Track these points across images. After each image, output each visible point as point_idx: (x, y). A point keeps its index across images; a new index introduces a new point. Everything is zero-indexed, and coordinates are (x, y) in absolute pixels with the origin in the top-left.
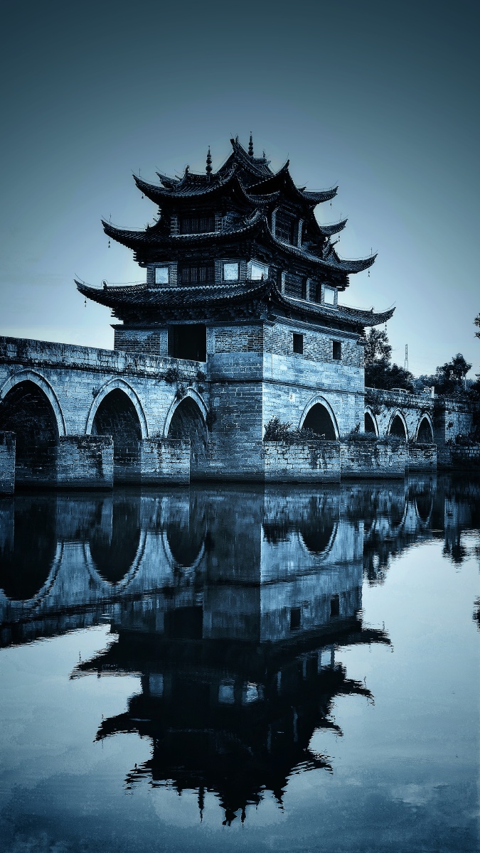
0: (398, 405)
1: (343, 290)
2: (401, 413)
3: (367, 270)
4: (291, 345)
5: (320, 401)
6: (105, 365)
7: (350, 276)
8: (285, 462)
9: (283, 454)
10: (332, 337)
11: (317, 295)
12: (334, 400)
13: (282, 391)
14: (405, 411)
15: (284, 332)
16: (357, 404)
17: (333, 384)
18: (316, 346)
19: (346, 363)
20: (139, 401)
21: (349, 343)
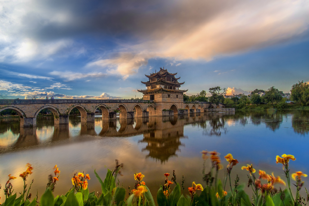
3: (184, 84)
5: (174, 104)
6: (135, 102)
8: (165, 114)
10: (176, 95)
11: (174, 89)
12: (177, 104)
13: (166, 104)
14: (195, 104)
15: (166, 95)
16: (182, 104)
17: (177, 102)
18: (173, 96)
19: (179, 98)
20: (141, 106)
21: (180, 95)
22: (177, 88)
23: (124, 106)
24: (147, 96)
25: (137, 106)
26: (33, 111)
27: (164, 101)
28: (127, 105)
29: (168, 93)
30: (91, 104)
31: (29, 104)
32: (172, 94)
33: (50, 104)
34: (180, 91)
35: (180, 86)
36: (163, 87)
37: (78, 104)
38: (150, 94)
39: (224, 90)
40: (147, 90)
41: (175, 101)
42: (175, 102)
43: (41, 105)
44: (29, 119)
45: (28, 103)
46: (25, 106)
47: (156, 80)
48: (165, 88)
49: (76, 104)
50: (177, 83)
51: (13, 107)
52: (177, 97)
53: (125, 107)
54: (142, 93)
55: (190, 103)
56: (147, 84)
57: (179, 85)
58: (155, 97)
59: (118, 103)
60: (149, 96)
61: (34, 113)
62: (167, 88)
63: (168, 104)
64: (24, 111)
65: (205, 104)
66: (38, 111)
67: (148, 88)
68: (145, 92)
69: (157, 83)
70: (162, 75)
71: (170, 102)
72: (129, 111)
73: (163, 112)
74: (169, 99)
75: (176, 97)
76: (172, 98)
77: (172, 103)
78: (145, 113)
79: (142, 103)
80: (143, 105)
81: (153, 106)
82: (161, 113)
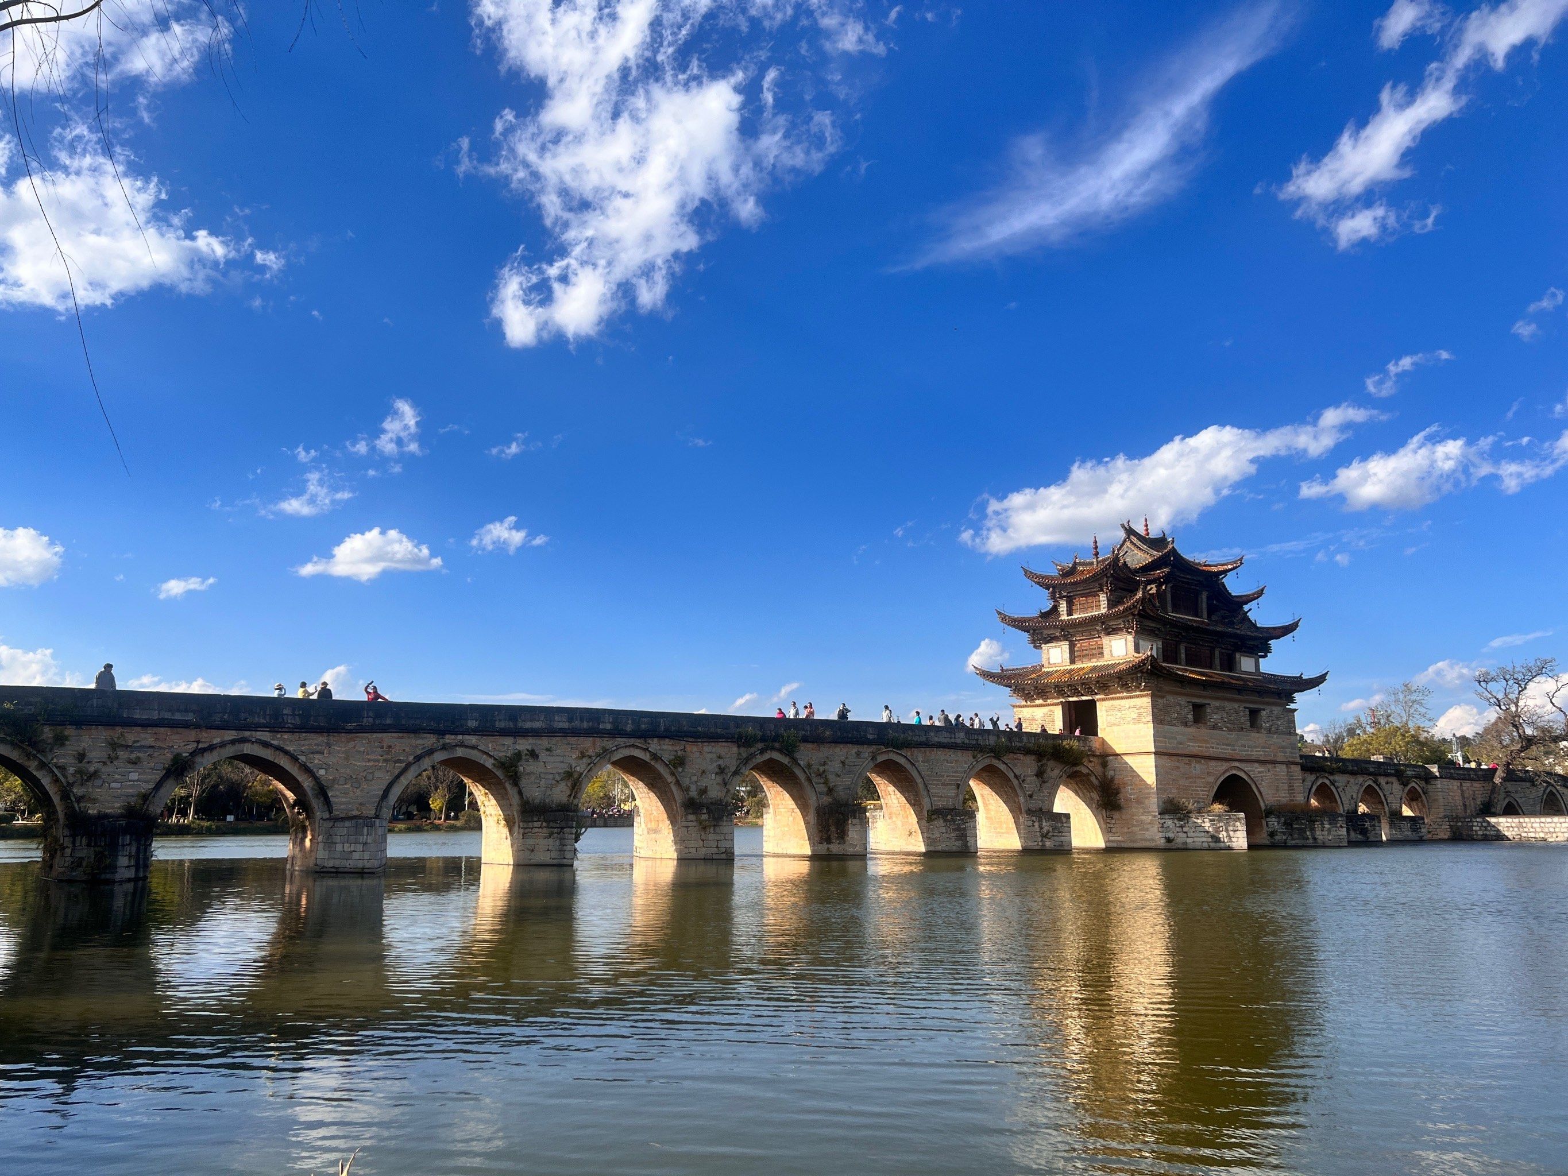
0: (1370, 774)
1: (1265, 656)
2: (1374, 782)
3: (1291, 634)
4: (1190, 716)
5: (1234, 772)
6: (974, 742)
7: (1272, 642)
8: (1185, 835)
9: (1182, 827)
10: (1248, 705)
11: (1230, 664)
12: (1255, 770)
13: (1182, 764)
14: (1382, 780)
15: (1182, 704)
16: (1289, 775)
17: (1255, 754)
18: (1225, 715)
19: (1269, 731)
20: (1016, 776)
21: (1271, 711)
22: (1246, 664)
23: (908, 766)
25: (988, 774)
26: (370, 777)
27: (1170, 748)
28: (928, 761)
29: (1188, 690)
30: (707, 748)
31: (350, 732)
32: (1217, 704)
33: (467, 737)
34: (1272, 679)
35: (1266, 650)
37: (632, 741)
38: (1065, 694)
40: (1039, 673)
42: (1243, 754)
43: (420, 742)
44: (347, 824)
45: (349, 726)
46: (329, 745)
47: (1103, 603)
49: (620, 741)
50: (1242, 630)
51: (266, 745)
52: (1252, 726)
53: (914, 773)
56: (1040, 630)
57: (1258, 643)
58: (1103, 718)
59: (870, 743)
60: (1057, 710)
61: (378, 789)
62: (1183, 656)
63: (1197, 768)
64: (322, 772)
66: (398, 777)
68: (1026, 685)
69: (1107, 626)
70: (1136, 570)
71: (1212, 751)
72: (940, 804)
73: (1169, 823)
74: (1203, 732)
75: (1244, 718)
76: (1221, 729)
77: (1225, 765)
78: (1040, 821)
79: (1021, 757)
80: (1026, 767)
81: (1093, 779)
82: (1155, 829)
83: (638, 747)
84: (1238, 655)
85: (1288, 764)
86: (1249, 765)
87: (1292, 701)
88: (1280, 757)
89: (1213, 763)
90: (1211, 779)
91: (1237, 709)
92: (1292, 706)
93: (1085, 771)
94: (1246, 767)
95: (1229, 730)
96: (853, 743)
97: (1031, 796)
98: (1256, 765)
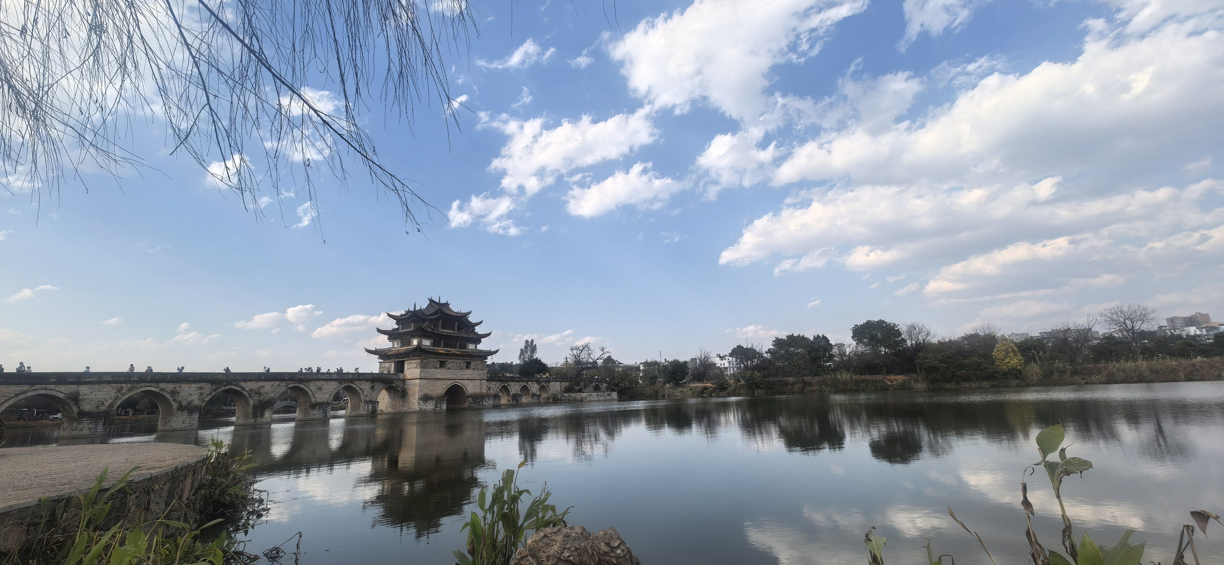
1: (479, 344)
4: (438, 365)
5: (456, 383)
7: (482, 339)
10: (467, 361)
11: (465, 347)
13: (432, 382)
14: (530, 383)
15: (436, 361)
16: (481, 384)
17: (466, 377)
18: (454, 364)
19: (474, 369)
20: (360, 389)
21: (476, 362)
22: (471, 347)
23: (305, 387)
24: (389, 364)
25: (349, 389)
27: (427, 376)
28: (317, 385)
29: (438, 357)
30: (194, 385)
32: (452, 360)
33: (49, 385)
34: (482, 352)
35: (480, 342)
36: (427, 343)
37: (149, 384)
38: (395, 358)
39: (603, 350)
40: (389, 350)
41: (459, 377)
43: (19, 388)
47: (413, 327)
48: (434, 344)
50: (471, 335)
52: (467, 367)
53: (309, 390)
54: (378, 356)
55: (512, 379)
56: (392, 335)
57: (478, 339)
58: (406, 366)
59: (286, 380)
60: (393, 365)
62: (442, 344)
63: (440, 382)
65: (558, 383)
67: (393, 344)
68: (383, 355)
69: (413, 334)
70: (429, 315)
71: (446, 377)
72: (320, 401)
74: (443, 370)
75: (464, 365)
76: (452, 369)
77: (452, 381)
78: (368, 405)
79: (364, 382)
80: (366, 386)
81: (399, 388)
82: (417, 405)
83: (153, 387)
84: (467, 344)
85: (481, 380)
86: (463, 381)
87: (487, 359)
88: (478, 378)
89: (447, 381)
90: (445, 386)
91: (462, 363)
92: (486, 360)
93: (394, 385)
94: (461, 382)
95: (456, 369)
96: (277, 381)
97: (366, 396)
98: (467, 381)
